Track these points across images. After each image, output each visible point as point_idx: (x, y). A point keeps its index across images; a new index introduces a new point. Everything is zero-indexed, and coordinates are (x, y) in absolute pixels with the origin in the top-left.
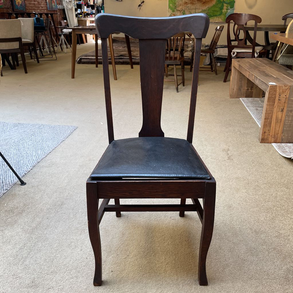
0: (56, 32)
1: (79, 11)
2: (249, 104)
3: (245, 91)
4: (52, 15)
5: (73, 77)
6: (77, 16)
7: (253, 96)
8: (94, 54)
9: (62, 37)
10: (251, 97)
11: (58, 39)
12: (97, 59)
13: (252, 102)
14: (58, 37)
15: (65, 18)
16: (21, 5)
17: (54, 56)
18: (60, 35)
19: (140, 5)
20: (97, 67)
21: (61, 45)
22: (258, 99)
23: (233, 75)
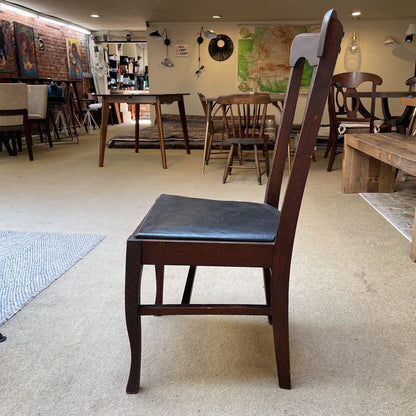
0: (80, 108)
1: (113, 81)
2: (377, 202)
3: (366, 182)
4: (74, 83)
5: (101, 165)
6: (109, 87)
7: (380, 190)
8: (134, 134)
9: (88, 113)
10: (377, 192)
11: (82, 117)
12: (137, 141)
13: (379, 199)
14: (82, 114)
15: (93, 90)
16: (32, 70)
17: (75, 139)
18: (86, 112)
19: (198, 72)
20: (137, 151)
21: (85, 125)
22: (388, 194)
23: (348, 159)
